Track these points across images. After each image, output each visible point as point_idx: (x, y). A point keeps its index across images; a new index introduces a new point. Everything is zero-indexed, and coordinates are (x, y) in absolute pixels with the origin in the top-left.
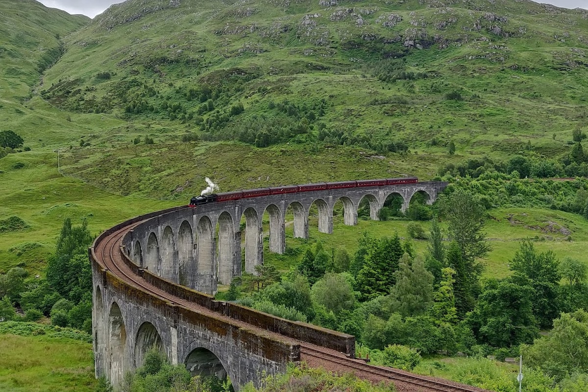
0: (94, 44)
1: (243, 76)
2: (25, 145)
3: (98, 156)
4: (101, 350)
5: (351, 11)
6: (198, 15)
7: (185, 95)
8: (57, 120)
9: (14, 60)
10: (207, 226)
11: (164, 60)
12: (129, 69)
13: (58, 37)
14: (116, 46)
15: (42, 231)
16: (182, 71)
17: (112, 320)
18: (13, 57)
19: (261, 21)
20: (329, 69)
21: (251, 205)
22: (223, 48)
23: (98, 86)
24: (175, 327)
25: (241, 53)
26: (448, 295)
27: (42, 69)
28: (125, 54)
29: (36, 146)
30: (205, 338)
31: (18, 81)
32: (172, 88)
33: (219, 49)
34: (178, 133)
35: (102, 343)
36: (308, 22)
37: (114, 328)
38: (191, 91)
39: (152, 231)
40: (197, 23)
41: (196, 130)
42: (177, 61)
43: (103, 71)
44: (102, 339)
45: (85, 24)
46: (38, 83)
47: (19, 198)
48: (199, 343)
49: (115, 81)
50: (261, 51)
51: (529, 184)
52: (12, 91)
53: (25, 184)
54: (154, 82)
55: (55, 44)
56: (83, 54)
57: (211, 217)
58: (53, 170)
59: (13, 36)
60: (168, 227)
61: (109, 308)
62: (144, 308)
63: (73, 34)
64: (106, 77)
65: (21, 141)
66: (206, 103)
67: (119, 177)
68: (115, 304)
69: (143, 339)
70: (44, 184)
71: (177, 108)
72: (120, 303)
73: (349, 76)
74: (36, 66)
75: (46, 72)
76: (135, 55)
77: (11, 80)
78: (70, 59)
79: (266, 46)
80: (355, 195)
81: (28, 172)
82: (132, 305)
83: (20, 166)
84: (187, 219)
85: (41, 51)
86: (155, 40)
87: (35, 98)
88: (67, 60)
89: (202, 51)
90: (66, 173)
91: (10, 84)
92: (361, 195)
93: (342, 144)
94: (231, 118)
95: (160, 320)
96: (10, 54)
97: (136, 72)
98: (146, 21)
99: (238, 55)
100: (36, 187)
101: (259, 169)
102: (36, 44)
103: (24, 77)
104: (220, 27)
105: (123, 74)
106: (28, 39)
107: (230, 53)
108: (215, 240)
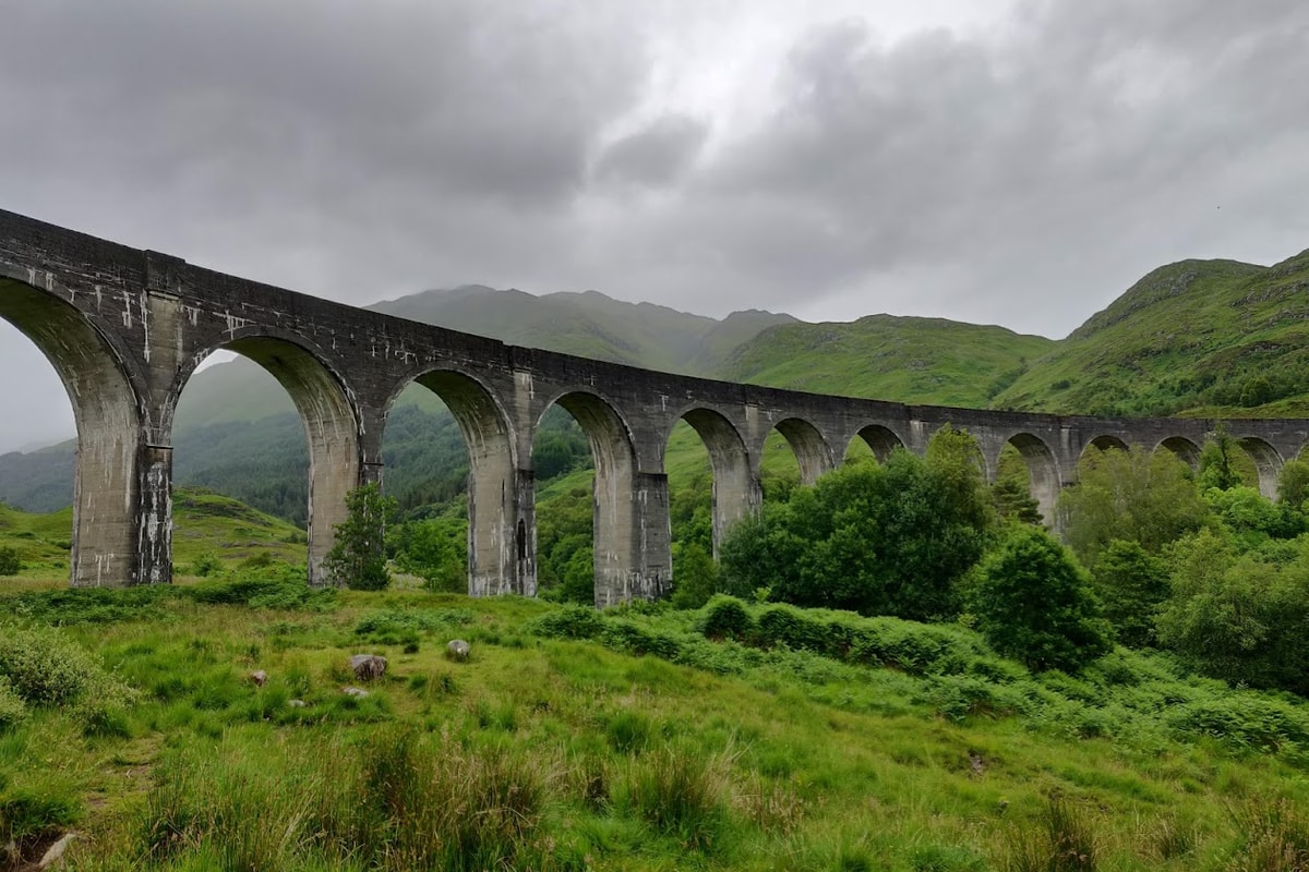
1: (1274, 350)
7: (1173, 389)
9: (957, 388)
11: (1146, 353)
12: (1096, 372)
13: (1022, 360)
16: (1173, 362)
18: (957, 384)
22: (1243, 321)
23: (1051, 399)
25: (1274, 321)
27: (992, 394)
28: (1093, 356)
32: (1155, 384)
33: (1237, 324)
38: (1182, 382)
42: (1167, 351)
43: (1059, 380)
49: (1074, 388)
54: (1131, 381)
56: (1045, 370)
59: (962, 363)
64: (1065, 385)
74: (985, 391)
76: (1107, 354)
78: (1028, 378)
85: (994, 376)
88: (1025, 379)
89: (1208, 332)
96: (953, 381)
97: (1106, 374)
98: (1134, 318)
99: (1268, 326)
102: (991, 369)
104: (1241, 295)
105: (1088, 379)
106: (981, 364)
107: (1255, 325)
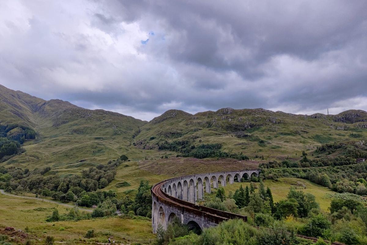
0: (150, 129)
2: (129, 159)
3: (151, 163)
4: (155, 224)
5: (227, 117)
6: (180, 120)
7: (177, 143)
8: (138, 152)
9: (125, 134)
10: (186, 183)
11: (170, 133)
13: (139, 127)
14: (156, 130)
15: (134, 186)
16: (176, 136)
17: (160, 213)
19: (199, 121)
20: (221, 134)
21: (200, 177)
23: (150, 142)
24: (183, 214)
26: (268, 206)
27: (134, 137)
28: (159, 132)
29: (132, 160)
30: (193, 218)
31: (127, 141)
33: (187, 129)
34: (174, 155)
35: (156, 221)
36: (214, 120)
37: (160, 216)
38: (179, 142)
39: (169, 185)
40: (180, 122)
41: (180, 154)
42: (174, 133)
43: (152, 137)
44: (156, 220)
45: (147, 123)
46: (133, 141)
47: (126, 176)
48: (191, 219)
49: (156, 140)
50: (200, 130)
51: (290, 170)
52: (125, 144)
53: (129, 172)
54: (168, 139)
55: (137, 129)
56: (146, 132)
57: (187, 181)
58: (137, 167)
60: (174, 184)
61: (159, 208)
62: (171, 208)
63: (143, 126)
64: (153, 139)
65: (127, 158)
66: (183, 146)
67: (157, 169)
68: (161, 207)
69: (171, 219)
70: (134, 171)
71: (174, 147)
72: (163, 206)
73: (227, 137)
74: (132, 136)
75: (135, 137)
76: (162, 132)
77: (124, 140)
78: (142, 134)
79: (201, 128)
80: (233, 174)
81: (130, 168)
82: (167, 207)
83: (127, 166)
84: (180, 181)
85: (133, 132)
86: (168, 127)
87: (131, 146)
88: (141, 134)
89: (182, 130)
90: (141, 167)
91: (124, 141)
92: (234, 174)
93: (227, 157)
94: (191, 150)
95: (177, 211)
97: (162, 137)
98: (164, 122)
100: (132, 172)
101: (201, 166)
102: (132, 129)
103: (128, 139)
104: (187, 123)
105: (158, 138)
106: (130, 128)
107: (190, 130)
108: (188, 189)
